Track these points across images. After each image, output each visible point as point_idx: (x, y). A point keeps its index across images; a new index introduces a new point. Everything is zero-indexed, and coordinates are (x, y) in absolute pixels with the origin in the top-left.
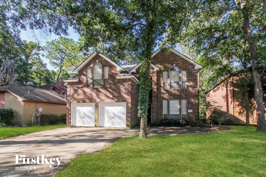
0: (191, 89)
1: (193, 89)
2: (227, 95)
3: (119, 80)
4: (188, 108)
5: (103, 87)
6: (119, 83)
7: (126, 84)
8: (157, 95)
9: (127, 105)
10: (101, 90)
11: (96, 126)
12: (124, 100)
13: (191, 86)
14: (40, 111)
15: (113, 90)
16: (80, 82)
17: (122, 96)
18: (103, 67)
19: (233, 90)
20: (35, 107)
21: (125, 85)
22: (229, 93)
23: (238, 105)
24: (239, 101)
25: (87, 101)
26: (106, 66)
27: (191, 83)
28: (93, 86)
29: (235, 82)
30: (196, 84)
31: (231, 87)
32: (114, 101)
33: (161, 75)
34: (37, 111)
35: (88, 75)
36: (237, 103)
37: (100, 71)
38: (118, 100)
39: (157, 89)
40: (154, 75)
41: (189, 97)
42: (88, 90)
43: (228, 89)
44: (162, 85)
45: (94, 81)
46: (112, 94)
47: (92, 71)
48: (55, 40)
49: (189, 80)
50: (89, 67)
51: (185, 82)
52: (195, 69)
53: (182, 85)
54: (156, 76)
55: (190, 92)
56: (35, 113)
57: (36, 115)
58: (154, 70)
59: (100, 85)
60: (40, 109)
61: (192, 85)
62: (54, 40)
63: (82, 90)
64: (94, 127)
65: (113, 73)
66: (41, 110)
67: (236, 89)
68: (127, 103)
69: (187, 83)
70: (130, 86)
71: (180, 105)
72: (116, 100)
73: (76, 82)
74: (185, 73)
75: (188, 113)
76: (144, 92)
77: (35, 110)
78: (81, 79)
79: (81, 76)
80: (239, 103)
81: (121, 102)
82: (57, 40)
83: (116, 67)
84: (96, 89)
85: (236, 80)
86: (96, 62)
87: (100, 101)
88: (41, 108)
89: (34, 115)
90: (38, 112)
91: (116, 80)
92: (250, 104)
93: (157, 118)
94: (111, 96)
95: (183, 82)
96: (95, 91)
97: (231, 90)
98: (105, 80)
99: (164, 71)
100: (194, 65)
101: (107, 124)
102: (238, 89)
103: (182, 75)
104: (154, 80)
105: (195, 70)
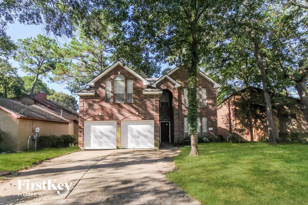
0: (210, 107)
1: (213, 107)
2: (230, 114)
3: (146, 95)
4: (208, 126)
5: (127, 102)
6: (145, 98)
7: (154, 100)
8: (179, 113)
9: (155, 123)
10: (124, 105)
11: (118, 148)
12: (152, 118)
13: (210, 104)
14: (37, 132)
15: (139, 106)
16: (97, 96)
17: (149, 113)
18: (127, 80)
19: (235, 109)
20: (32, 126)
21: (152, 101)
22: (231, 112)
23: (239, 123)
24: (240, 119)
25: (107, 118)
26: (130, 79)
27: (211, 102)
28: (114, 101)
29: (236, 101)
30: (215, 102)
31: (233, 106)
32: (140, 119)
33: (182, 92)
34: (34, 131)
35: (108, 87)
36: (238, 121)
37: (123, 84)
38: (145, 117)
39: (179, 106)
40: (175, 91)
41: (210, 115)
42: (107, 106)
43: (231, 107)
44: (183, 102)
45: (115, 95)
46: (137, 110)
47: (113, 83)
48: (31, 38)
49: (208, 98)
50: (109, 79)
51: (205, 100)
52: (214, 87)
53: (203, 103)
54: (177, 93)
55: (210, 110)
56: (31, 134)
57: (32, 137)
58: (176, 87)
59: (123, 100)
60: (37, 128)
61: (212, 103)
62: (29, 38)
63: (100, 106)
64: (115, 149)
65: (139, 88)
66: (39, 130)
67: (237, 108)
68: (155, 121)
69: (206, 101)
70: (158, 102)
71: (201, 123)
72: (143, 117)
73: (92, 96)
74: (205, 91)
75: (208, 131)
76: (195, 109)
77: (31, 131)
78: (98, 92)
79: (98, 88)
80: (240, 121)
81: (148, 120)
82: (33, 39)
83: (142, 81)
84: (117, 105)
85: (237, 99)
86: (118, 74)
87: (122, 118)
88: (39, 128)
89: (30, 137)
90: (34, 133)
91: (142, 96)
92: (249, 123)
93: (179, 137)
94: (137, 113)
95: (203, 100)
96: (117, 106)
97: (233, 109)
98: (128, 95)
99: (184, 88)
100: (213, 84)
101: (131, 145)
102: (239, 108)
103: (202, 93)
104: (175, 97)
105: (214, 89)
